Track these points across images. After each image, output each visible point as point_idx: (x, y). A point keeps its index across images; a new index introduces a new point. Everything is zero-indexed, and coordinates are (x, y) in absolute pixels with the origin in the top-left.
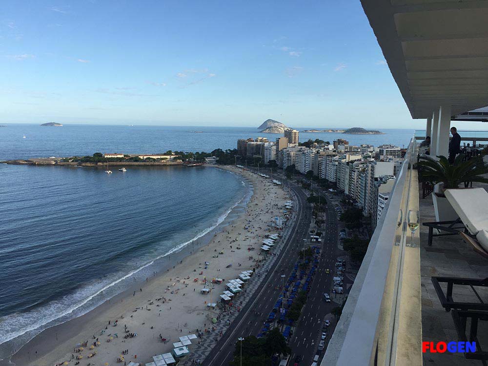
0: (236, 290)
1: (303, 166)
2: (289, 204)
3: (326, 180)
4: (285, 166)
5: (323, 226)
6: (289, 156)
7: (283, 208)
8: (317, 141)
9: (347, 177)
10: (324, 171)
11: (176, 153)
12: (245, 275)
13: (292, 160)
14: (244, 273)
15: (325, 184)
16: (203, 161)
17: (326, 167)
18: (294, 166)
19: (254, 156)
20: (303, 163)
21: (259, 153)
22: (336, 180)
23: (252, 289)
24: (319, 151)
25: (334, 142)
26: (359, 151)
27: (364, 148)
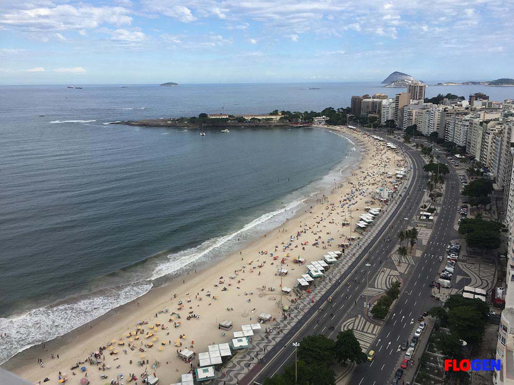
0: (318, 273)
1: (427, 127)
2: (401, 172)
3: (452, 144)
4: (405, 126)
5: (440, 200)
6: (410, 114)
7: (393, 177)
8: (450, 97)
9: (480, 140)
10: (451, 133)
11: (283, 113)
12: (331, 255)
13: (414, 120)
14: (330, 253)
15: (451, 148)
16: (312, 122)
17: (454, 128)
18: (415, 126)
19: (369, 115)
20: (427, 123)
21: (375, 112)
22: (466, 144)
23: (336, 274)
24: (447, 108)
25: (471, 97)
26: (501, 107)
27: (508, 104)
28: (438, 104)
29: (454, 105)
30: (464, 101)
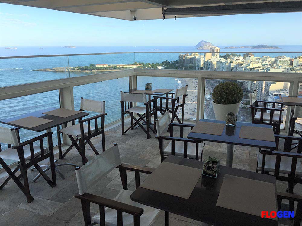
6: (212, 64)
8: (233, 54)
11: (140, 64)
13: (214, 68)
19: (189, 65)
20: (221, 69)
21: (192, 63)
26: (261, 60)
27: (264, 59)
28: (226, 59)
29: (235, 59)
30: (240, 57)
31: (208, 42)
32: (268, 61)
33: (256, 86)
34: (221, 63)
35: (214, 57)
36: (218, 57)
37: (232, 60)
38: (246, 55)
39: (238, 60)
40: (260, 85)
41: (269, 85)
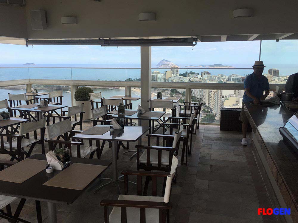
3: (194, 97)
8: (192, 73)
9: (207, 95)
10: (194, 92)
21: (154, 81)
24: (191, 79)
25: (202, 73)
26: (217, 78)
27: (219, 77)
28: (186, 76)
29: (194, 77)
30: (198, 75)
31: (169, 61)
32: (223, 79)
33: (213, 102)
34: (181, 80)
35: (175, 75)
36: (179, 75)
37: (190, 78)
38: (204, 74)
39: (196, 77)
40: (216, 101)
41: (223, 100)
